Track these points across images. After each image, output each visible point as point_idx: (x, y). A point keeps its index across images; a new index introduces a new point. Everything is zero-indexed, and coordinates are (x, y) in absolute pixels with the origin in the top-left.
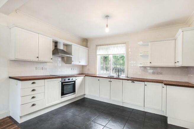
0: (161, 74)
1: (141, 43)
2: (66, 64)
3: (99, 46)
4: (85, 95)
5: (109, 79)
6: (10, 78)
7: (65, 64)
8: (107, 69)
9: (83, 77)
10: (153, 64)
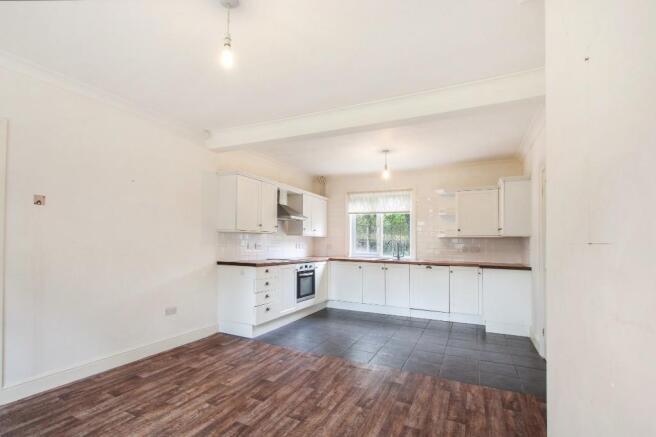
0: (478, 250)
1: (441, 192)
2: (288, 234)
3: (353, 193)
4: (326, 302)
5: (382, 265)
6: (219, 263)
7: (285, 235)
8: (373, 245)
9: (325, 263)
10: (465, 233)
